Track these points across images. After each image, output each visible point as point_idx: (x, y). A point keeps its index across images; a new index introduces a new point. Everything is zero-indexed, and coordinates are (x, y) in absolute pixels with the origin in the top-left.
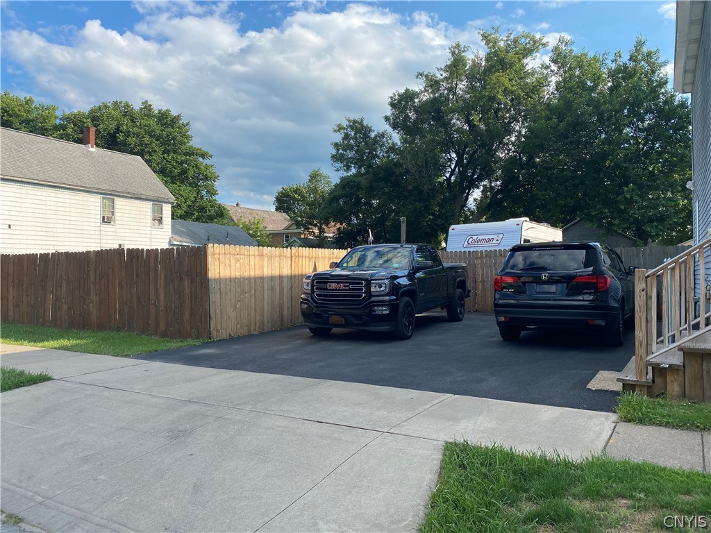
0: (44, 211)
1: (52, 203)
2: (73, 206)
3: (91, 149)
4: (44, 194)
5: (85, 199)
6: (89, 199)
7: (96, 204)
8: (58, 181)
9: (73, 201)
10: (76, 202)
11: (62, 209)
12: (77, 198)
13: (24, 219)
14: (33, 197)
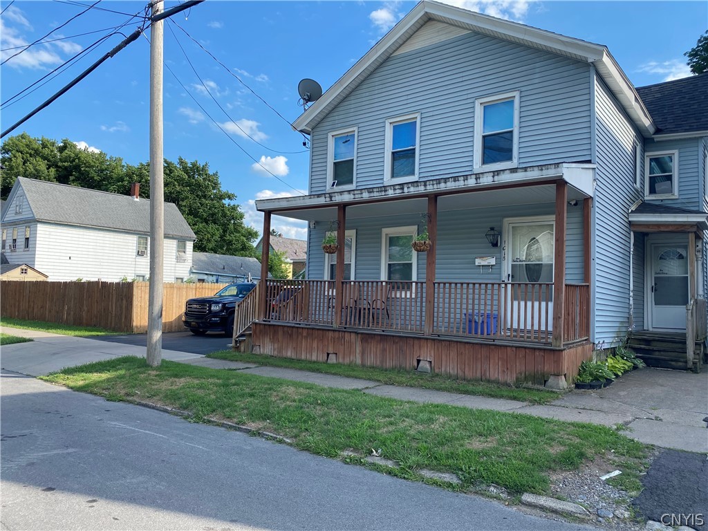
0: (95, 247)
1: (101, 242)
2: (116, 243)
3: (136, 199)
4: (96, 235)
5: (125, 238)
6: (128, 238)
7: (133, 242)
8: (106, 225)
9: (116, 240)
10: (119, 240)
11: (108, 245)
12: (119, 237)
13: (80, 253)
14: (87, 237)
